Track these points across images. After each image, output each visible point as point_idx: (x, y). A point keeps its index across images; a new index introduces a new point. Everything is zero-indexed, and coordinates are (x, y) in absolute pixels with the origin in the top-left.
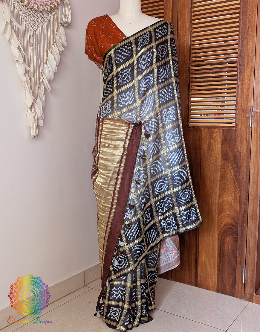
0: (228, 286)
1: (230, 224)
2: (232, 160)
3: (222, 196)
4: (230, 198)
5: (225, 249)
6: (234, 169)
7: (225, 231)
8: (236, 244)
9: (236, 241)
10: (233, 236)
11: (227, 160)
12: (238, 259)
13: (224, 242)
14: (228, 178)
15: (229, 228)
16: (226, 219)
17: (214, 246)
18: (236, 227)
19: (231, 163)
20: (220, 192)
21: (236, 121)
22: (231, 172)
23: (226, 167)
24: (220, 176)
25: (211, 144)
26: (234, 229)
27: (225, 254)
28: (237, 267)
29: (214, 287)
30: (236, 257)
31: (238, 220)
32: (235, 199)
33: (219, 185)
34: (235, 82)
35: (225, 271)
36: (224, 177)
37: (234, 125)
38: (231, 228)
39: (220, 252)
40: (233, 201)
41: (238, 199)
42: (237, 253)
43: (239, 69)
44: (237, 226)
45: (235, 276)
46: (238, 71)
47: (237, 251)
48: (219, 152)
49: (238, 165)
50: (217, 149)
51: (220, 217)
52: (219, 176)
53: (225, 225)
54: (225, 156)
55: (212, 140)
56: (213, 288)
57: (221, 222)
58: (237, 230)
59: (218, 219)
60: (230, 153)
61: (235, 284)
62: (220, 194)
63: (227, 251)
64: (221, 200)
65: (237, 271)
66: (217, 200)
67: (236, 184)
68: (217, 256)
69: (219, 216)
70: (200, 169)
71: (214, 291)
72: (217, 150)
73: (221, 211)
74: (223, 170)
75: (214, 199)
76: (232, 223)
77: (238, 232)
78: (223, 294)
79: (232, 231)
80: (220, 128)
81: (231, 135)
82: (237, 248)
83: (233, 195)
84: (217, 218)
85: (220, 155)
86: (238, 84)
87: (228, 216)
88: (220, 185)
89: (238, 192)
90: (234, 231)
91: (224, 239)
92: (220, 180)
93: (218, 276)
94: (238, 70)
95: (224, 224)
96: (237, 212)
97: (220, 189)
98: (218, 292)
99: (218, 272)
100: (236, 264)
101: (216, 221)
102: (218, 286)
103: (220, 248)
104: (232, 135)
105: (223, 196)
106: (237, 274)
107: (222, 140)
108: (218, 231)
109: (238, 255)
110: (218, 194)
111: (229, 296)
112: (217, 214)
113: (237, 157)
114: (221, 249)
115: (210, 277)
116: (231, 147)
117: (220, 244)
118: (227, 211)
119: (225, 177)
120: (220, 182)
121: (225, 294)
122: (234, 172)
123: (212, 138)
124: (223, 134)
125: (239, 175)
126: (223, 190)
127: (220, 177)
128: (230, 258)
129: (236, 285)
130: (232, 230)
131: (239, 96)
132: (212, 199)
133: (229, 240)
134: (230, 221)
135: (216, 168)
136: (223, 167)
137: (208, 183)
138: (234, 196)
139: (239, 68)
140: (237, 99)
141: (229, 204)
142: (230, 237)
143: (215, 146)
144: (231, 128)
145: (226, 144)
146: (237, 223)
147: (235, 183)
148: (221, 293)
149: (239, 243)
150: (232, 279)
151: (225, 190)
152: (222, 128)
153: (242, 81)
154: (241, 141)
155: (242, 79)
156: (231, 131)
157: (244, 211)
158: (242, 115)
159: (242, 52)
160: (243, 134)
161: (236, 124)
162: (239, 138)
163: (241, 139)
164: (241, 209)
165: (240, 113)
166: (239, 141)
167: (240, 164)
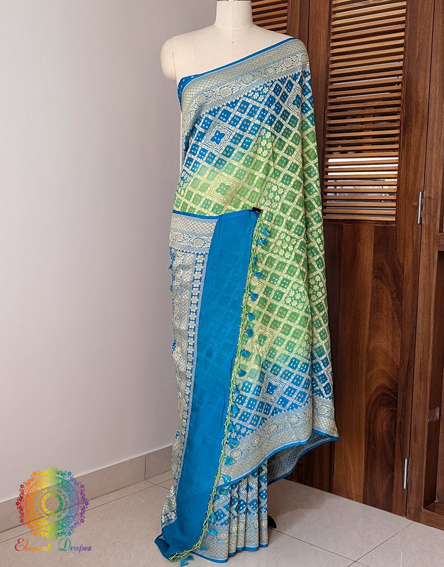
0: (381, 494)
1: (385, 387)
2: (389, 279)
3: (373, 340)
4: (385, 343)
5: (377, 429)
6: (392, 293)
7: (377, 398)
8: (395, 422)
9: (394, 417)
10: (390, 408)
11: (381, 277)
12: (397, 448)
13: (375, 418)
14: (384, 308)
15: (384, 394)
16: (378, 378)
17: (359, 423)
18: (394, 393)
19: (388, 283)
20: (370, 331)
21: (396, 213)
22: (387, 298)
23: (380, 291)
24: (371, 304)
25: (356, 250)
26: (392, 395)
27: (377, 438)
28: (396, 462)
29: (359, 494)
30: (394, 444)
31: (398, 380)
32: (394, 344)
33: (368, 320)
34: (397, 146)
35: (376, 468)
36: (376, 307)
37: (394, 219)
38: (387, 395)
39: (369, 435)
40: (390, 349)
41: (398, 344)
42: (395, 437)
44: (395, 391)
45: (393, 477)
46: (402, 129)
47: (395, 433)
48: (369, 264)
49: (398, 287)
50: (366, 259)
51: (369, 375)
52: (369, 305)
53: (378, 389)
54: (378, 272)
55: (359, 243)
56: (357, 495)
57: (371, 383)
58: (395, 398)
59: (366, 377)
60: (387, 266)
61: (392, 491)
62: (370, 336)
63: (379, 433)
64: (371, 347)
65: (395, 468)
66: (365, 347)
68: (363, 441)
69: (368, 372)
71: (359, 502)
72: (366, 262)
73: (371, 364)
74: (375, 295)
75: (360, 345)
76: (389, 386)
77: (397, 401)
78: (372, 506)
79: (388, 400)
80: (372, 223)
81: (389, 236)
82: (395, 429)
83: (391, 337)
84: (364, 377)
85: (371, 270)
86: (400, 150)
87: (382, 374)
88: (370, 320)
89: (399, 332)
90: (392, 400)
91: (376, 413)
92: (370, 312)
93: (365, 476)
94: (402, 126)
95: (375, 386)
96: (397, 366)
97: (370, 327)
98: (364, 503)
99: (365, 468)
100: (394, 455)
101: (364, 382)
102: (365, 492)
103: (369, 428)
105: (375, 340)
106: (395, 473)
107: (374, 245)
108: (366, 399)
109: (397, 441)
110: (367, 336)
111: (382, 511)
112: (364, 369)
113: (397, 273)
114: (371, 429)
115: (352, 476)
116: (388, 257)
117: (370, 421)
118: (381, 365)
119: (378, 307)
120: (371, 316)
121: (375, 507)
122: (392, 298)
123: (359, 240)
124: (377, 235)
125: (400, 304)
126: (374, 328)
127: (371, 306)
128: (384, 445)
129: (394, 492)
130: (388, 398)
131: (402, 170)
132: (358, 345)
133: (383, 415)
134: (384, 381)
135: (364, 292)
136: (376, 290)
138: (392, 339)
139: (402, 122)
140: (399, 175)
141: (385, 353)
142: (385, 409)
143: (364, 254)
144: (388, 224)
145: (381, 251)
146: (397, 385)
147: (393, 318)
148: (370, 505)
149: (398, 420)
150: (387, 482)
151: (378, 328)
152: (375, 223)
153: (407, 145)
154: (404, 247)
155: (408, 142)
156: (388, 229)
157: (408, 366)
158: (407, 203)
159: (408, 96)
160: (407, 235)
161: (396, 218)
162: (402, 241)
163: (405, 243)
164: (403, 361)
165: (404, 199)
166: (401, 246)
167: (402, 286)
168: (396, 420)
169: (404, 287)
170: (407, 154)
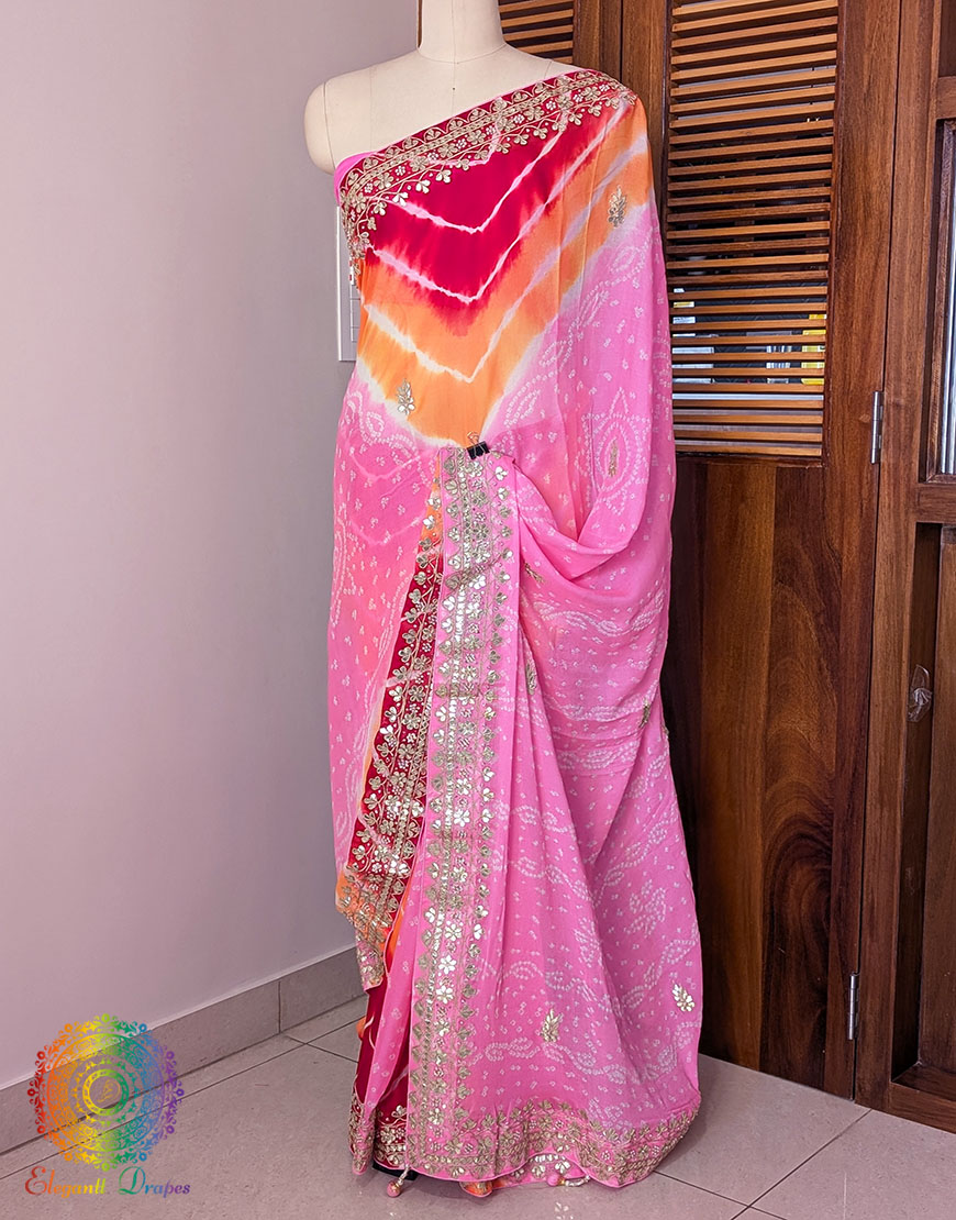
0: (799, 1053)
1: (804, 820)
2: (810, 583)
3: (777, 717)
4: (803, 725)
5: (789, 911)
6: (817, 616)
7: (787, 845)
8: (826, 896)
9: (825, 885)
10: (816, 866)
11: (793, 581)
12: (834, 952)
13: (784, 888)
14: (798, 648)
15: (802, 836)
16: (790, 800)
17: (749, 900)
18: (824, 833)
19: (808, 593)
20: (769, 700)
21: (824, 438)
22: (807, 628)
23: (789, 610)
24: (771, 640)
25: (737, 521)
26: (820, 838)
27: (788, 930)
28: (830, 982)
29: (751, 1050)
30: (827, 940)
31: (832, 805)
32: (822, 726)
33: (765, 674)
34: (822, 290)
35: (789, 993)
36: (782, 645)
37: (818, 453)
38: (811, 837)
39: (772, 923)
40: (814, 736)
41: (832, 727)
42: (828, 928)
43: (834, 242)
44: (828, 829)
45: (824, 1014)
46: (833, 252)
47: (828, 919)
48: (764, 551)
49: (830, 601)
50: (759, 539)
51: (769, 795)
52: (766, 640)
53: (788, 824)
54: (786, 568)
55: (743, 505)
56: (749, 1054)
57: (775, 811)
58: (828, 844)
59: (764, 799)
60: (805, 557)
61: (824, 1044)
62: (769, 708)
63: (794, 920)
64: (773, 732)
65: (829, 995)
66: (760, 732)
67: (826, 672)
68: (759, 936)
69: (766, 788)
70: (701, 614)
71: (751, 1067)
72: (760, 546)
73: (773, 771)
74: (780, 618)
75: (748, 727)
76: (812, 818)
77: (831, 850)
78: (780, 1077)
79: (812, 848)
80: (771, 461)
81: (808, 490)
82: (828, 911)
83: (815, 712)
85: (771, 564)
86: (830, 299)
87: (798, 792)
88: (770, 673)
89: (833, 701)
90: (819, 847)
91: (786, 876)
92: (770, 656)
93: (763, 1013)
94: (834, 247)
95: (783, 819)
96: (829, 775)
97: (769, 690)
99: (764, 996)
100: (826, 968)
101: (758, 808)
102: (764, 1047)
103: (772, 907)
104: (811, 489)
105: (780, 717)
106: (829, 1006)
107: (777, 509)
108: (763, 846)
109: (833, 936)
110: (762, 708)
111: (801, 1087)
112: (759, 781)
113: (828, 571)
114: (776, 910)
115: (735, 1013)
116: (807, 536)
117: (772, 894)
118: (794, 773)
119: (785, 645)
120: (770, 664)
121: (787, 1079)
122: (818, 627)
123: (743, 499)
124: (781, 487)
125: (834, 639)
126: (778, 693)
127: (770, 644)
128: (805, 946)
129: (828, 1046)
130: (812, 844)
131: (834, 343)
132: (744, 728)
133: (801, 876)
134: (802, 808)
135: (758, 611)
136: (780, 608)
137: (728, 663)
138: (818, 715)
139: (834, 237)
140: (828, 354)
141: (803, 746)
142: (806, 868)
143: (754, 528)
144: (806, 463)
145: (791, 524)
146: (830, 816)
147: (820, 669)
148: (775, 1075)
149: (835, 892)
150: (811, 1026)
151: (788, 690)
152: (776, 461)
153: (846, 287)
154: (842, 514)
155: (847, 281)
156: (807, 474)
157: (854, 774)
158: (847, 417)
159: (846, 178)
160: (848, 487)
161: (824, 450)
162: (837, 501)
163: (843, 506)
164: (843, 765)
165: (840, 407)
166: (836, 511)
167: (839, 600)
168: (830, 891)
169: (843, 601)
170: (847, 307)
